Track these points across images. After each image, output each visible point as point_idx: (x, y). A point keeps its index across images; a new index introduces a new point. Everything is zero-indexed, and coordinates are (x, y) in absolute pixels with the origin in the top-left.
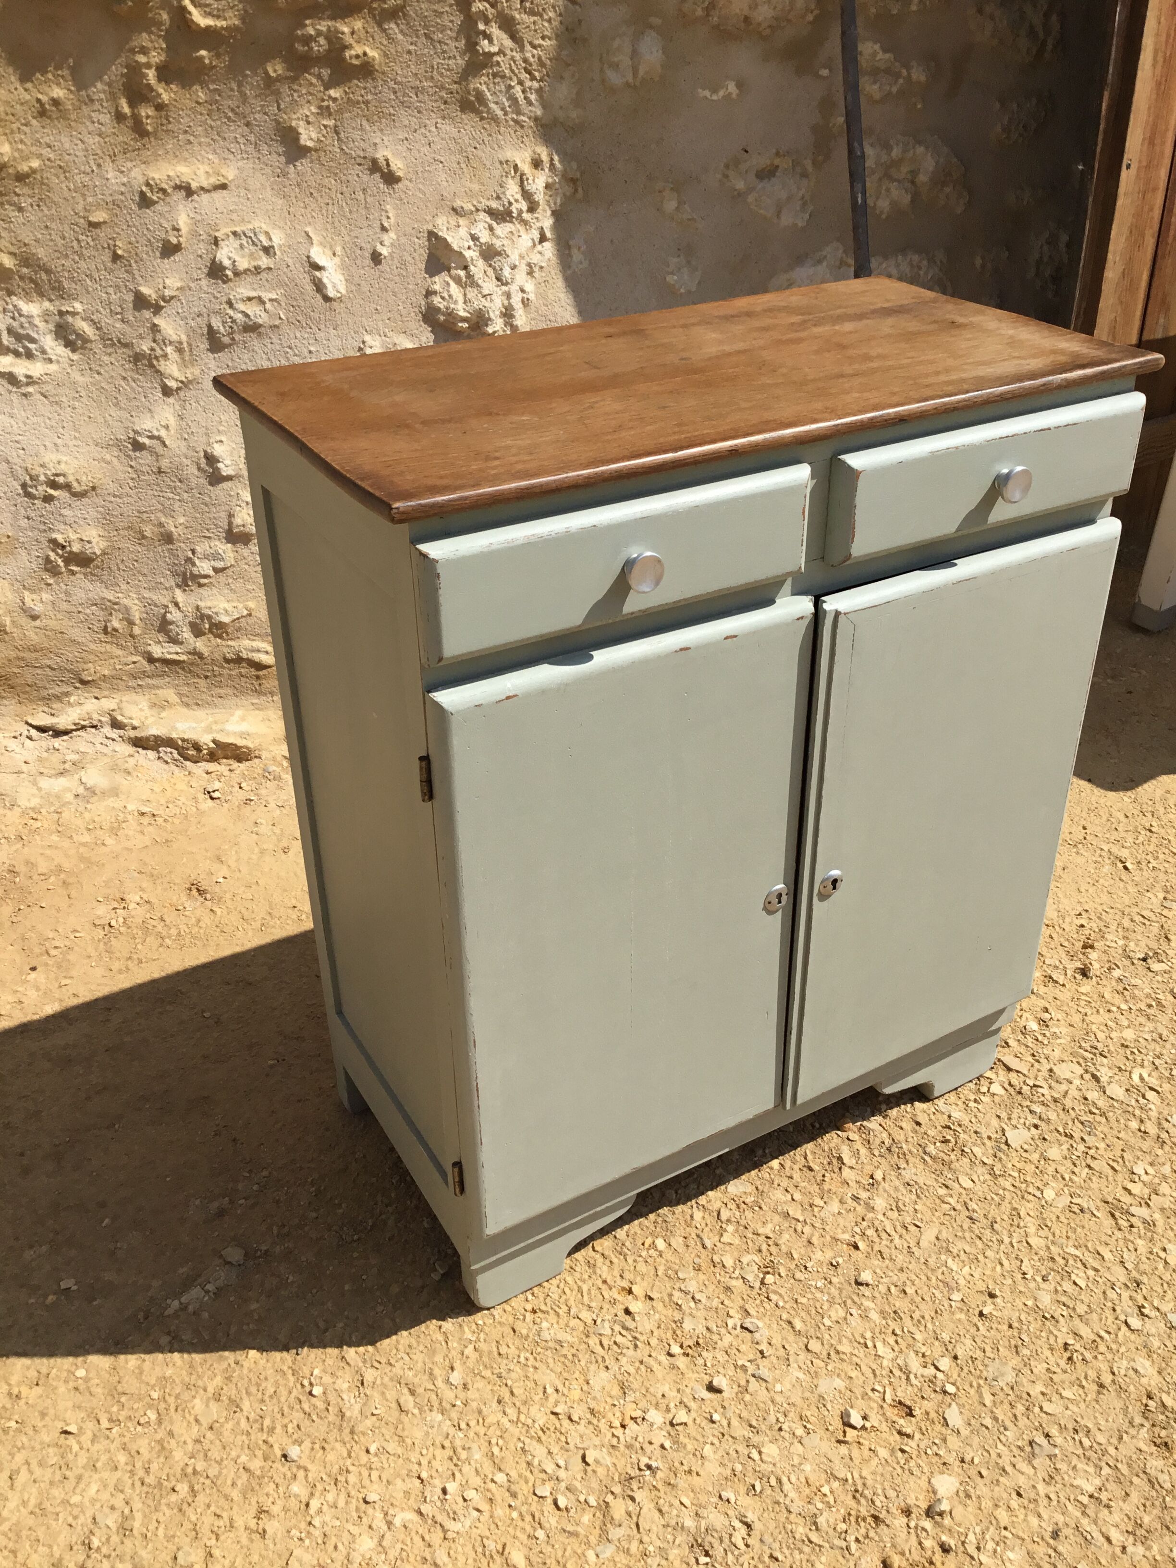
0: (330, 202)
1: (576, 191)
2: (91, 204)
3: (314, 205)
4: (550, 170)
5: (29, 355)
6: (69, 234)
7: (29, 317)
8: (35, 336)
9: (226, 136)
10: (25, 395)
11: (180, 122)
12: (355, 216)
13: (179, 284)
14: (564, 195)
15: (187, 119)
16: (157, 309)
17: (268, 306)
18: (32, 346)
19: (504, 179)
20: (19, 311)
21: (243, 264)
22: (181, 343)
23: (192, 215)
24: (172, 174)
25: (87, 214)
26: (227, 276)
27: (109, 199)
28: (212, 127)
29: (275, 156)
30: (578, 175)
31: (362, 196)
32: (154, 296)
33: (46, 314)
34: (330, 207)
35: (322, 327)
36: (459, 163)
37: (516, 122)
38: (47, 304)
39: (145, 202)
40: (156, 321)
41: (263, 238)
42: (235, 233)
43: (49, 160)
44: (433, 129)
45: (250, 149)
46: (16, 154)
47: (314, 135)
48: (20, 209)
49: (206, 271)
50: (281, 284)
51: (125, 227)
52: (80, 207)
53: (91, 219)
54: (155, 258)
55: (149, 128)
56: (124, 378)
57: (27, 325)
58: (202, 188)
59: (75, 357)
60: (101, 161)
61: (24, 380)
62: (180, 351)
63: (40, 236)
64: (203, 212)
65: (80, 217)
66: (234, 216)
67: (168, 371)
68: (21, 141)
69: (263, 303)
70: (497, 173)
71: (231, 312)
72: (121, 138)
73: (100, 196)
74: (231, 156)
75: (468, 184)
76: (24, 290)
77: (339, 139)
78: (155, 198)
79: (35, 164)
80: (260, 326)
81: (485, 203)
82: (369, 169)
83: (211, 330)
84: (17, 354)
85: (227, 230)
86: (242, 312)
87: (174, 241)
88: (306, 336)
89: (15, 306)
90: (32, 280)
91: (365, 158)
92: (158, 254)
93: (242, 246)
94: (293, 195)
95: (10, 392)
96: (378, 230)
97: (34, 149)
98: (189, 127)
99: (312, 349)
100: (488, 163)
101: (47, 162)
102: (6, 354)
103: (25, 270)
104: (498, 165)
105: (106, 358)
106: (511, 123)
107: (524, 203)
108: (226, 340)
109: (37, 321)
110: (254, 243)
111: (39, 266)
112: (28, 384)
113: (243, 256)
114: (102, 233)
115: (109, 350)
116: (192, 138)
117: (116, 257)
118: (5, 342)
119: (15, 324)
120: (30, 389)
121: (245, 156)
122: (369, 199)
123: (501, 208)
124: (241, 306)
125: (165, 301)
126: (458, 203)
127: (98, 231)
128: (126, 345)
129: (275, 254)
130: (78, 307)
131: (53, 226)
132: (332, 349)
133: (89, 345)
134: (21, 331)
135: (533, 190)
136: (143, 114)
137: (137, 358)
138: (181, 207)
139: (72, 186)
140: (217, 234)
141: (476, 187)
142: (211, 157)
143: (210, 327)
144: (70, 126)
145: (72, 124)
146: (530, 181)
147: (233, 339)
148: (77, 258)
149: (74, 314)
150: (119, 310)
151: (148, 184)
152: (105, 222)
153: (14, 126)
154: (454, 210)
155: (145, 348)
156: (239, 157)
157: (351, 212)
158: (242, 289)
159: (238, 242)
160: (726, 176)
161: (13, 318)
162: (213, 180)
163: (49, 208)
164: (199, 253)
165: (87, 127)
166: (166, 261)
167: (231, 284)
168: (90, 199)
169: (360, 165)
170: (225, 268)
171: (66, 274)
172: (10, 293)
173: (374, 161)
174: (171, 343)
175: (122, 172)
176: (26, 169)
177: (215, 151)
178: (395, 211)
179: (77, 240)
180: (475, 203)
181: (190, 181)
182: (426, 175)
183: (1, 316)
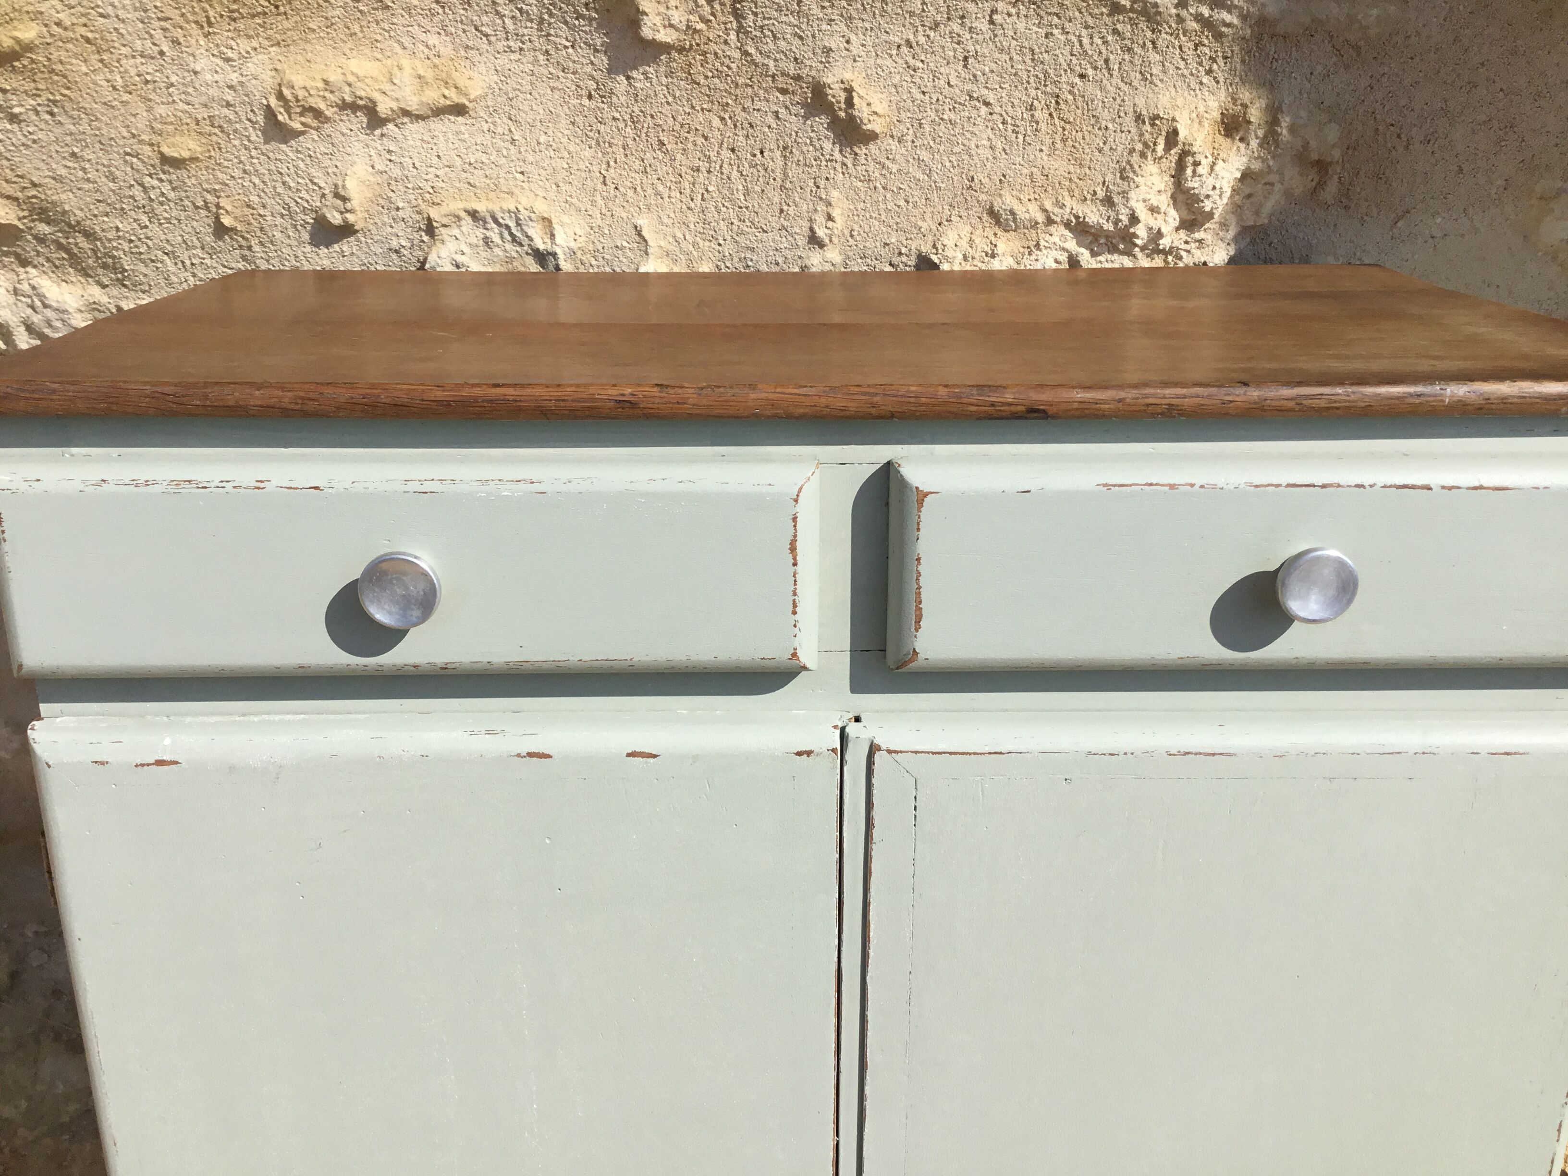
0: (704, 166)
1: (1321, 184)
2: (164, 121)
3: (662, 169)
4: (1264, 143)
6: (124, 173)
12: (754, 203)
14: (1288, 194)
19: (1135, 159)
20: (42, 297)
23: (379, 167)
24: (334, 77)
25: (156, 139)
27: (202, 113)
29: (585, 51)
30: (1334, 153)
31: (780, 162)
34: (702, 177)
36: (1031, 107)
37: (1206, 23)
38: (95, 293)
39: (277, 131)
42: (474, 215)
43: (58, 24)
44: (983, 25)
45: (529, 30)
47: (678, 17)
51: (237, 173)
52: (141, 123)
53: (165, 150)
54: (300, 243)
58: (406, 113)
60: (178, 34)
63: (63, 172)
64: (407, 161)
65: (141, 142)
66: (477, 178)
70: (1121, 142)
73: (182, 106)
74: (483, 45)
75: (1043, 159)
76: (48, 260)
77: (740, 30)
78: (296, 126)
79: (29, 32)
81: (1073, 206)
82: (804, 105)
85: (457, 206)
87: (336, 219)
89: (34, 288)
90: (60, 247)
91: (798, 78)
92: (306, 236)
93: (487, 241)
94: (618, 141)
96: (802, 241)
100: (1105, 115)
101: (56, 29)
103: (44, 229)
104: (1129, 121)
106: (1193, 25)
107: (1173, 212)
110: (514, 239)
111: (69, 225)
113: (490, 263)
114: (190, 178)
117: (220, 231)
119: (36, 319)
121: (515, 45)
122: (793, 171)
123: (1109, 227)
126: (1008, 201)
127: (182, 174)
131: (88, 154)
134: (47, 331)
138: (357, 147)
139: (119, 82)
140: (434, 213)
141: (1059, 167)
142: (433, 40)
146: (1202, 170)
148: (144, 219)
151: (280, 96)
152: (195, 159)
154: (992, 213)
156: (500, 46)
157: (747, 193)
159: (480, 232)
161: (32, 307)
162: (433, 96)
163: (76, 121)
164: (394, 244)
166: (323, 251)
168: (161, 110)
169: (784, 92)
171: (126, 246)
172: (24, 263)
173: (819, 90)
175: (228, 60)
176: (9, 41)
177: (444, 27)
178: (845, 204)
179: (142, 185)
180: (1048, 205)
181: (376, 96)
182: (942, 129)
183: (11, 299)
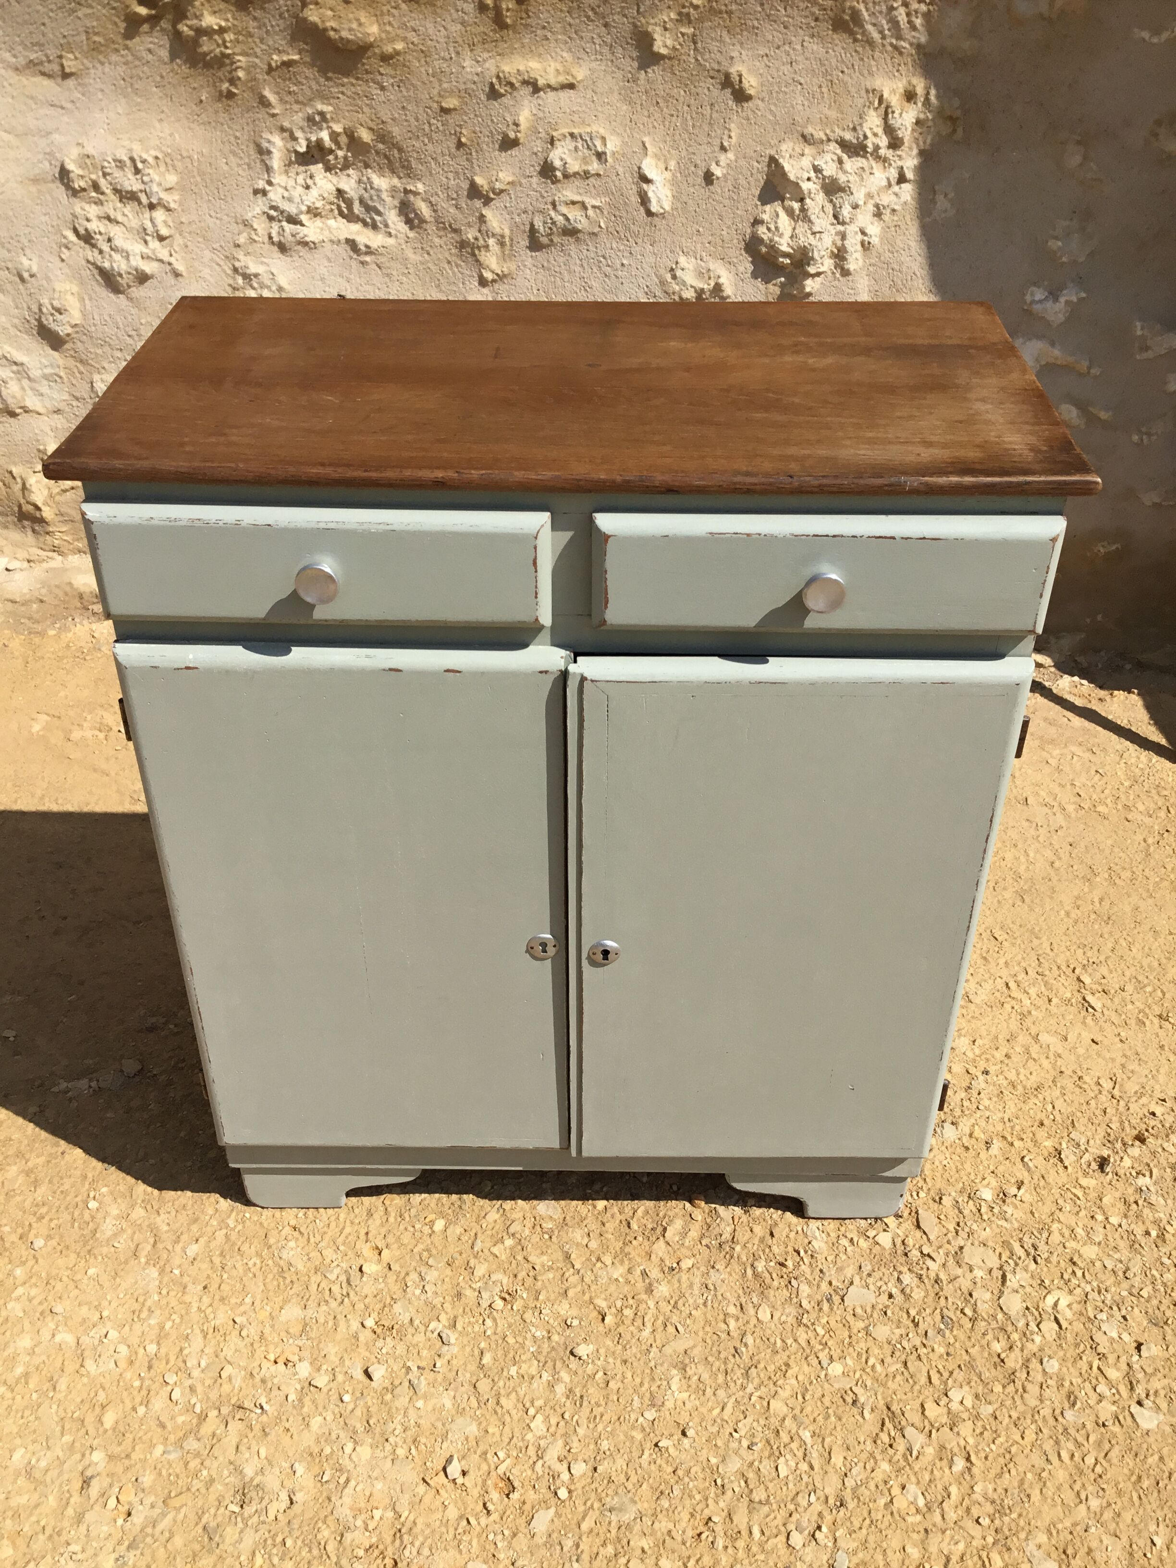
0: (675, 114)
1: (954, 131)
2: (445, 91)
3: (657, 115)
4: (924, 104)
5: (375, 227)
6: (423, 117)
7: (378, 190)
8: (382, 209)
9: (583, 34)
10: (362, 263)
11: (539, 18)
12: (696, 131)
13: (510, 179)
14: (938, 133)
15: (546, 15)
16: (487, 201)
17: (590, 212)
18: (377, 218)
19: (866, 109)
20: (371, 183)
21: (574, 166)
22: (503, 236)
23: (534, 112)
24: (522, 68)
25: (440, 99)
26: (555, 176)
27: (462, 87)
28: (570, 25)
29: (629, 60)
30: (958, 113)
31: (709, 111)
32: (486, 187)
33: (393, 190)
34: (674, 118)
35: (640, 241)
36: (820, 87)
37: (896, 48)
38: (396, 181)
39: (493, 94)
40: (484, 212)
41: (598, 143)
42: (572, 135)
43: (412, 43)
44: (799, 47)
45: (606, 50)
46: (384, 36)
47: (669, 42)
48: (383, 88)
49: (538, 168)
50: (607, 192)
51: (472, 116)
52: (435, 92)
53: (444, 105)
54: (494, 150)
55: (508, 21)
56: (449, 262)
57: (375, 198)
58: (549, 86)
59: (411, 234)
60: (460, 49)
61: (363, 248)
62: (502, 244)
63: (396, 115)
64: (546, 110)
65: (434, 101)
66: (576, 118)
67: (487, 262)
68: (390, 23)
69: (586, 208)
70: (860, 102)
71: (552, 213)
72: (482, 29)
73: (454, 84)
74: (585, 57)
75: (826, 111)
76: (378, 164)
77: (696, 49)
78: (502, 91)
79: (399, 46)
80: (579, 231)
81: (839, 132)
82: (721, 84)
83: (533, 230)
84: (365, 224)
85: (565, 131)
86: (564, 215)
87: (512, 135)
88: (622, 248)
89: (368, 179)
90: (386, 157)
91: (718, 71)
92: (497, 146)
93: (576, 148)
94: (639, 102)
95: (351, 258)
96: (717, 149)
97: (399, 32)
98: (548, 23)
99: (625, 262)
100: (853, 90)
101: (411, 46)
102: (356, 222)
103: (381, 146)
104: (863, 93)
105: (437, 241)
106: (889, 48)
107: (884, 137)
108: (544, 240)
109: (384, 196)
110: (589, 148)
111: (393, 144)
112: (366, 253)
113: (576, 159)
114: (451, 119)
115: (442, 233)
116: (549, 35)
117: (460, 145)
118: (356, 211)
119: (366, 195)
120: (368, 258)
121: (599, 57)
122: (715, 115)
123: (855, 141)
124: (563, 209)
125: (494, 193)
126: (810, 130)
127: (448, 117)
128: (455, 231)
129: (606, 161)
130: (420, 187)
131: (409, 107)
132: (644, 265)
133: (424, 225)
134: (370, 203)
135: (897, 125)
136: (504, 6)
137: (463, 245)
138: (526, 102)
139: (430, 71)
140: (555, 134)
141: (833, 114)
142: (565, 54)
143: (532, 225)
144: (435, 13)
145: (439, 11)
146: (896, 115)
147: (551, 240)
148: (426, 141)
149: (416, 194)
150: (455, 196)
151: (498, 77)
152: (455, 109)
153: (385, 9)
154: (803, 136)
155: (470, 236)
156: (593, 57)
157: (694, 126)
158: (569, 192)
159: (574, 144)
160: (1156, 135)
161: (365, 189)
162: (562, 79)
163: (408, 90)
164: (535, 150)
165: (451, 15)
166: (503, 154)
167: (559, 185)
168: (445, 85)
169: (712, 78)
170: (554, 169)
171: (415, 155)
172: (367, 166)
173: (727, 76)
174: (494, 235)
175: (478, 62)
176: (390, 50)
177: (570, 49)
178: (738, 131)
179: (429, 123)
180: (828, 132)
181: (538, 78)
182: (781, 96)
183: (356, 186)
